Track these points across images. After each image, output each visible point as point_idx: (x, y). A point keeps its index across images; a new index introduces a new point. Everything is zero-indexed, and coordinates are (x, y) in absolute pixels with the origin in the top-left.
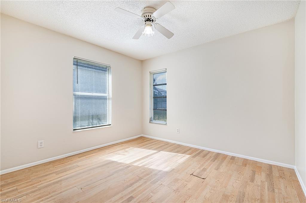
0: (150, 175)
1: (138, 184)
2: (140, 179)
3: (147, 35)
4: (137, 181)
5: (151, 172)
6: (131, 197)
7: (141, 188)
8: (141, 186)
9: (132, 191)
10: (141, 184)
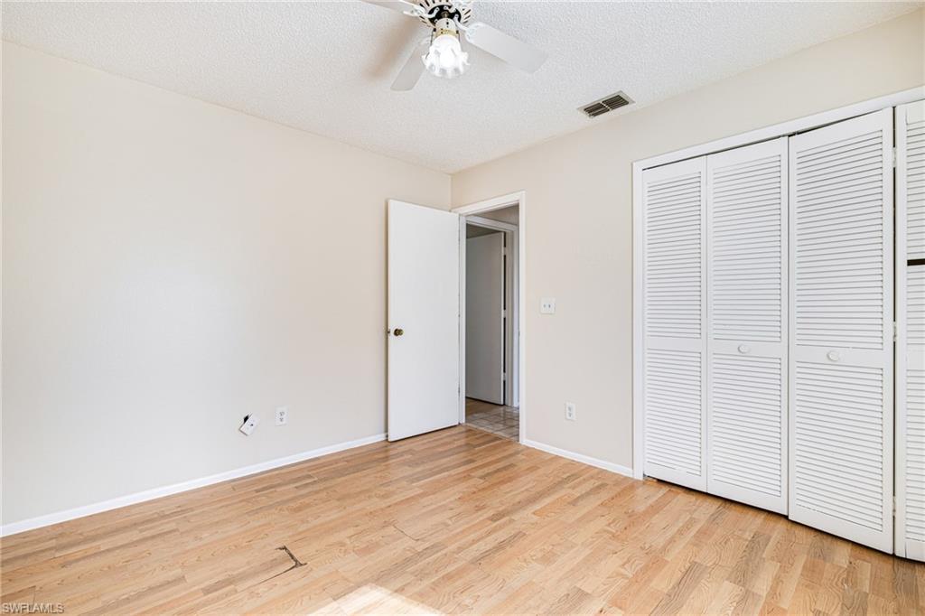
0: (441, 574)
1: (482, 546)
2: (477, 561)
4: (486, 555)
5: (434, 587)
6: (495, 521)
7: (473, 536)
8: (474, 542)
9: (494, 530)
10: (475, 547)
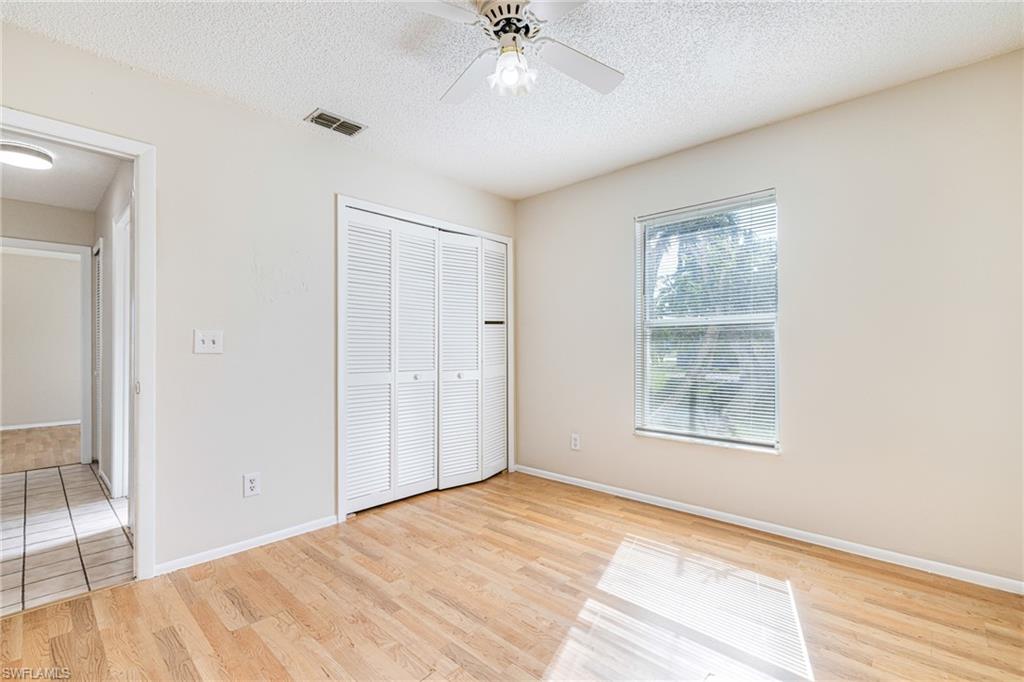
3: (508, 90)
